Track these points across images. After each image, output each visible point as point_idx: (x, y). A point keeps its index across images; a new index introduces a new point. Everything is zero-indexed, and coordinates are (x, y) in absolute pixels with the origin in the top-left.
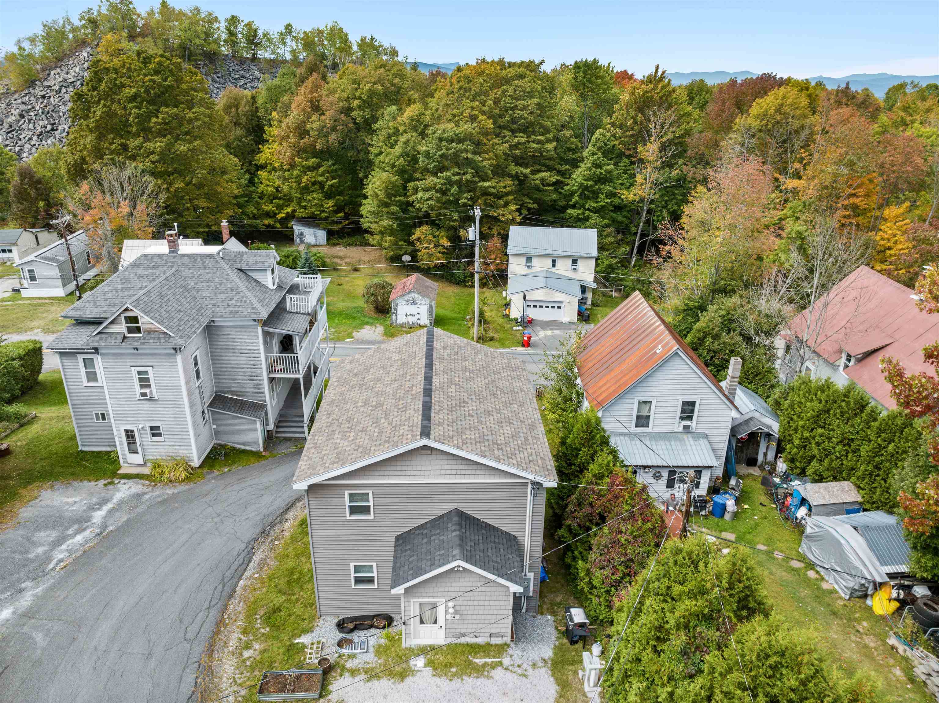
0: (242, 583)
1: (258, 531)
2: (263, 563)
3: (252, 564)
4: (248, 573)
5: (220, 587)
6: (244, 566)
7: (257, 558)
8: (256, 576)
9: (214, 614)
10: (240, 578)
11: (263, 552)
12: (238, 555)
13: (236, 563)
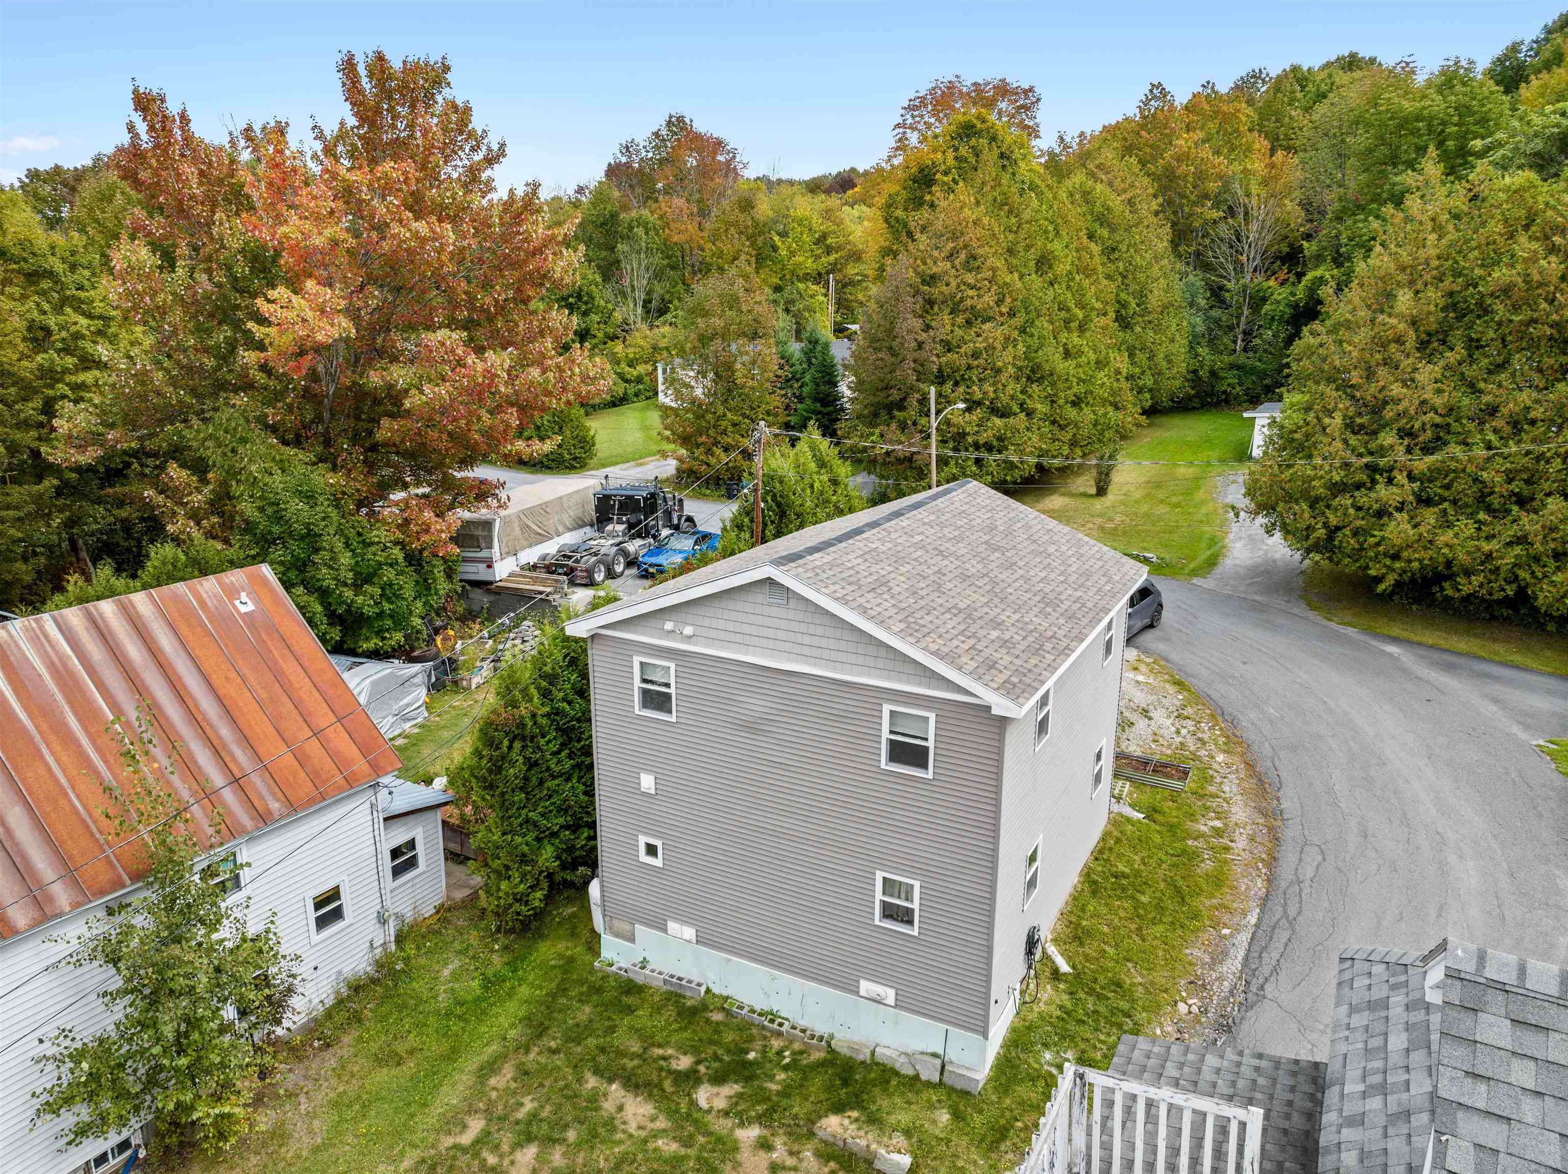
0: (1253, 919)
1: (1245, 1027)
2: (1219, 956)
3: (1241, 954)
4: (1243, 938)
5: (1292, 912)
6: (1256, 948)
7: (1233, 965)
8: (1226, 931)
9: (1286, 871)
10: (1257, 926)
11: (1220, 979)
12: (1275, 970)
13: (1275, 955)
